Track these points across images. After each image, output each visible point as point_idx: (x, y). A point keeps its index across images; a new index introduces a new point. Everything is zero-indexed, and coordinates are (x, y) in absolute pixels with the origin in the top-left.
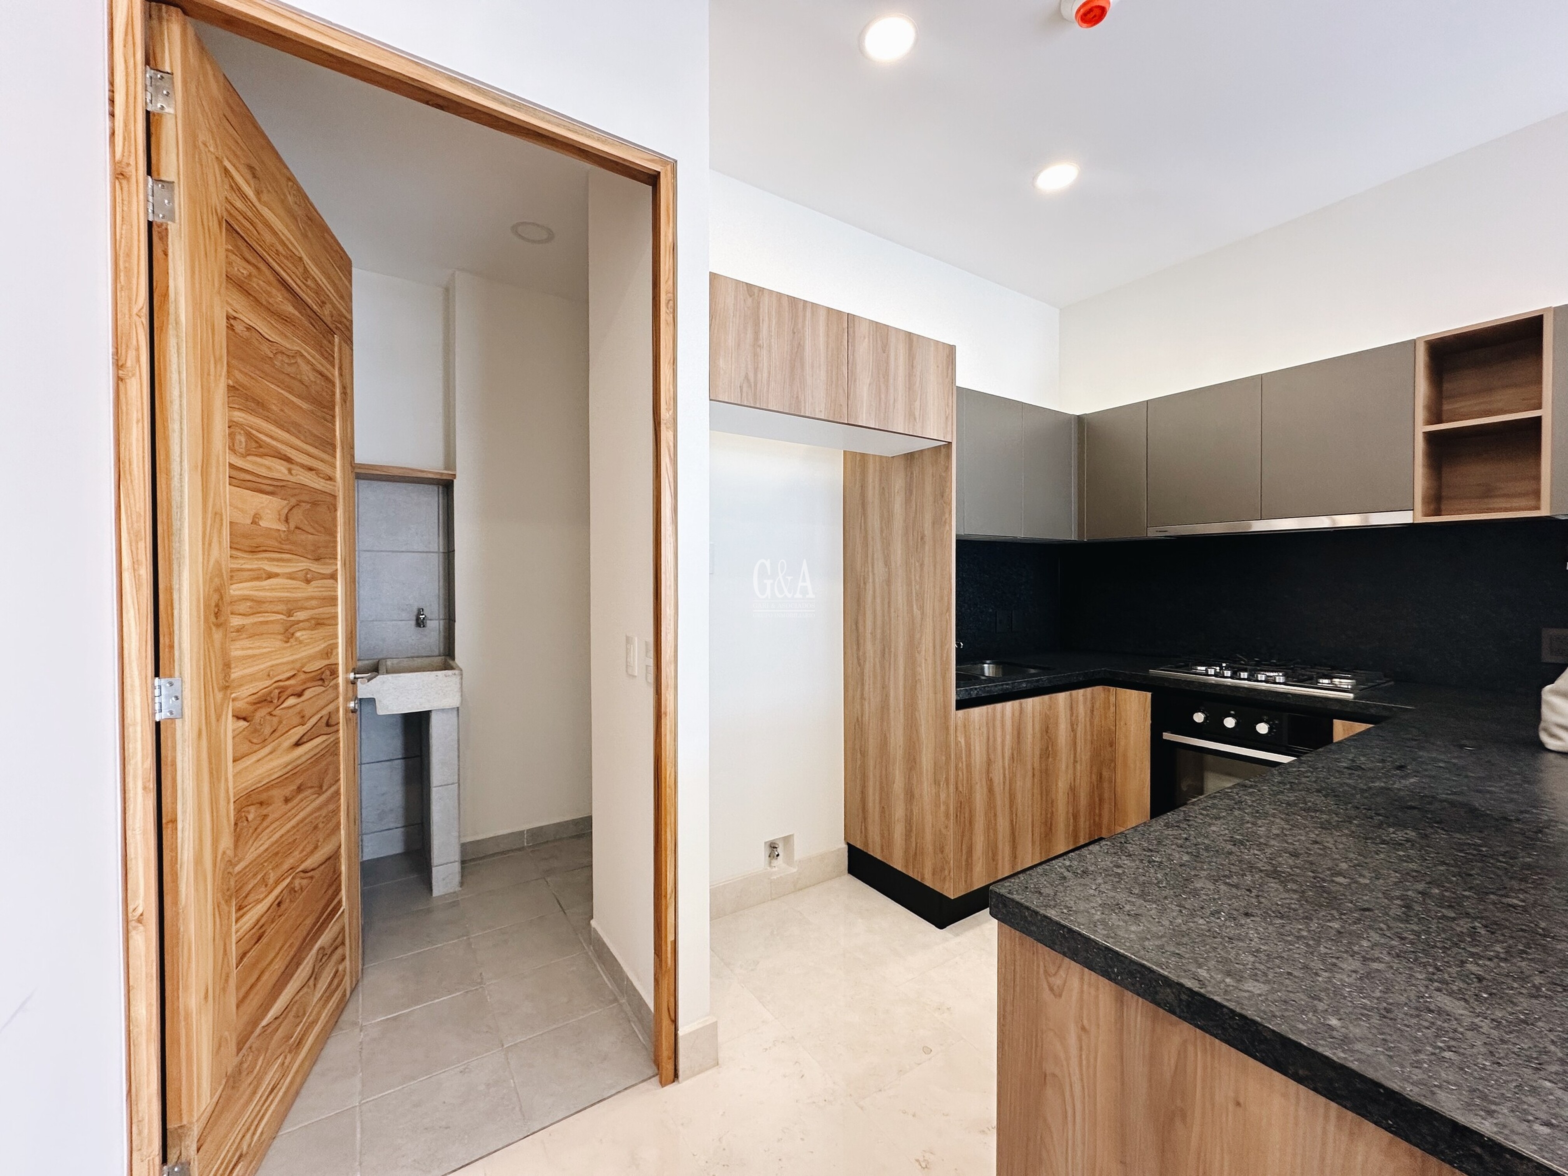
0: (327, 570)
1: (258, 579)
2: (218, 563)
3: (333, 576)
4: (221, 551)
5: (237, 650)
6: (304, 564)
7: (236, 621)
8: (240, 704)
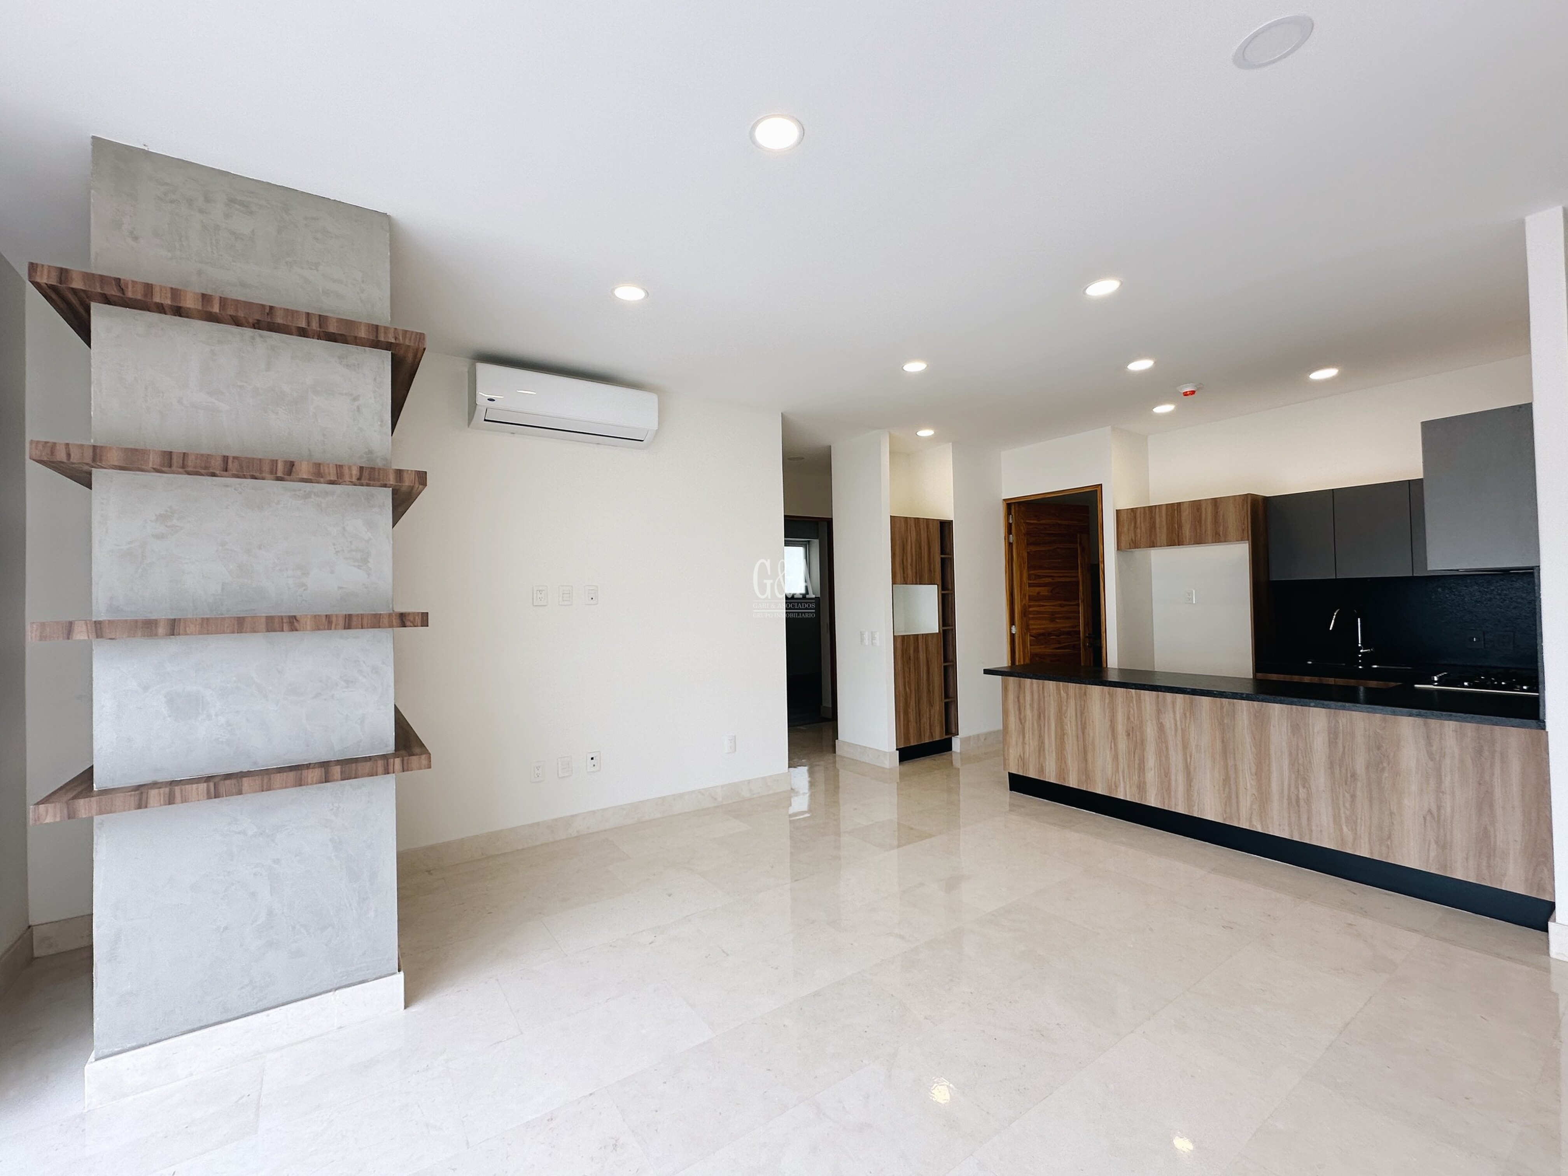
0: (1075, 603)
1: (1040, 607)
2: (1025, 604)
3: (1078, 605)
4: (1026, 601)
5: (1031, 622)
6: (1060, 602)
7: (1031, 616)
8: (1032, 634)
